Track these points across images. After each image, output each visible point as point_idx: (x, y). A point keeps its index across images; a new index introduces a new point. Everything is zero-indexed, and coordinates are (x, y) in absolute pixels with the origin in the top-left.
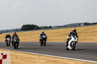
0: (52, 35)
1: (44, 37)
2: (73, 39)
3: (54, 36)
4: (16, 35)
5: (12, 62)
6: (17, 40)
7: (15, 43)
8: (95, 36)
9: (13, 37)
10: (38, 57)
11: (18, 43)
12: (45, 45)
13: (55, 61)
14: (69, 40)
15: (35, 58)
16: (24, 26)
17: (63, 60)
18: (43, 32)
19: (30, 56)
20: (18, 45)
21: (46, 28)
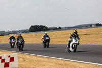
1: (47, 38)
2: (74, 41)
3: (63, 38)
4: (21, 37)
5: (19, 65)
6: (22, 42)
7: (20, 45)
9: (18, 39)
10: (47, 60)
11: (23, 45)
12: (48, 47)
13: (65, 65)
14: (70, 42)
15: (44, 61)
17: (73, 63)
18: (46, 34)
20: (23, 47)
21: (55, 29)
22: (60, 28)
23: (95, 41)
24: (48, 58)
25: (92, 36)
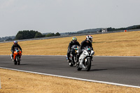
0: (61, 45)
3: (63, 47)
5: (2, 85)
8: (122, 47)
10: (40, 78)
13: (65, 84)
15: (36, 80)
16: (20, 32)
17: (76, 82)
19: (29, 76)
21: (52, 35)
22: (58, 35)
23: (107, 52)
24: (42, 76)
25: (101, 44)
